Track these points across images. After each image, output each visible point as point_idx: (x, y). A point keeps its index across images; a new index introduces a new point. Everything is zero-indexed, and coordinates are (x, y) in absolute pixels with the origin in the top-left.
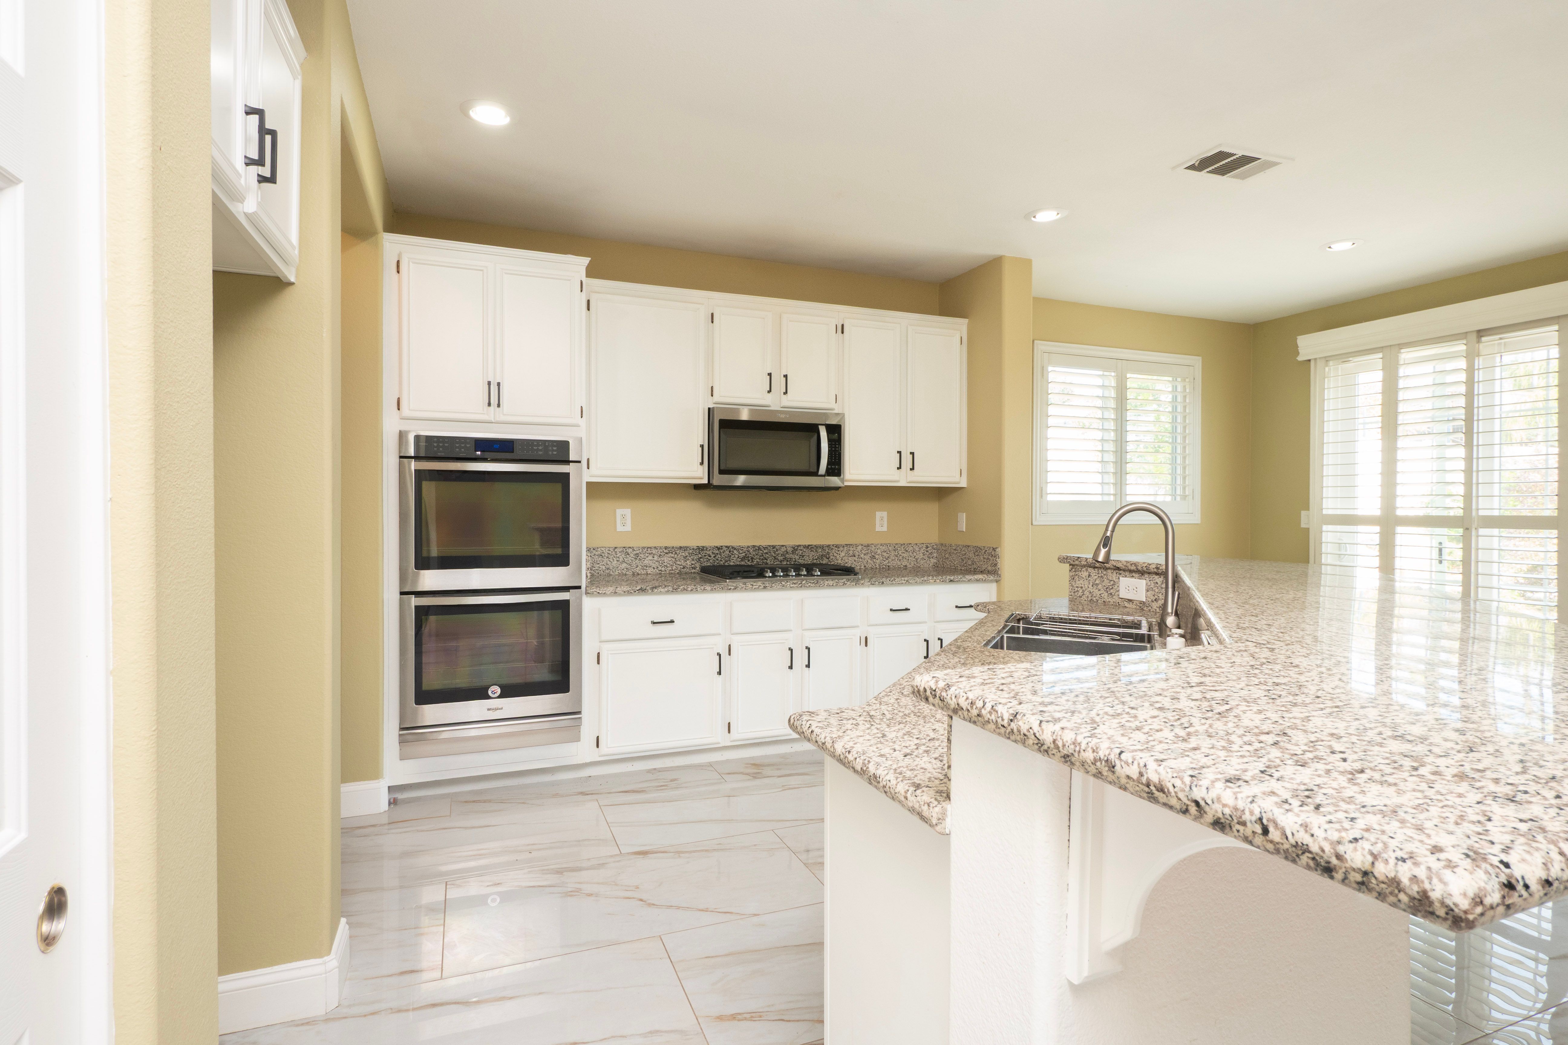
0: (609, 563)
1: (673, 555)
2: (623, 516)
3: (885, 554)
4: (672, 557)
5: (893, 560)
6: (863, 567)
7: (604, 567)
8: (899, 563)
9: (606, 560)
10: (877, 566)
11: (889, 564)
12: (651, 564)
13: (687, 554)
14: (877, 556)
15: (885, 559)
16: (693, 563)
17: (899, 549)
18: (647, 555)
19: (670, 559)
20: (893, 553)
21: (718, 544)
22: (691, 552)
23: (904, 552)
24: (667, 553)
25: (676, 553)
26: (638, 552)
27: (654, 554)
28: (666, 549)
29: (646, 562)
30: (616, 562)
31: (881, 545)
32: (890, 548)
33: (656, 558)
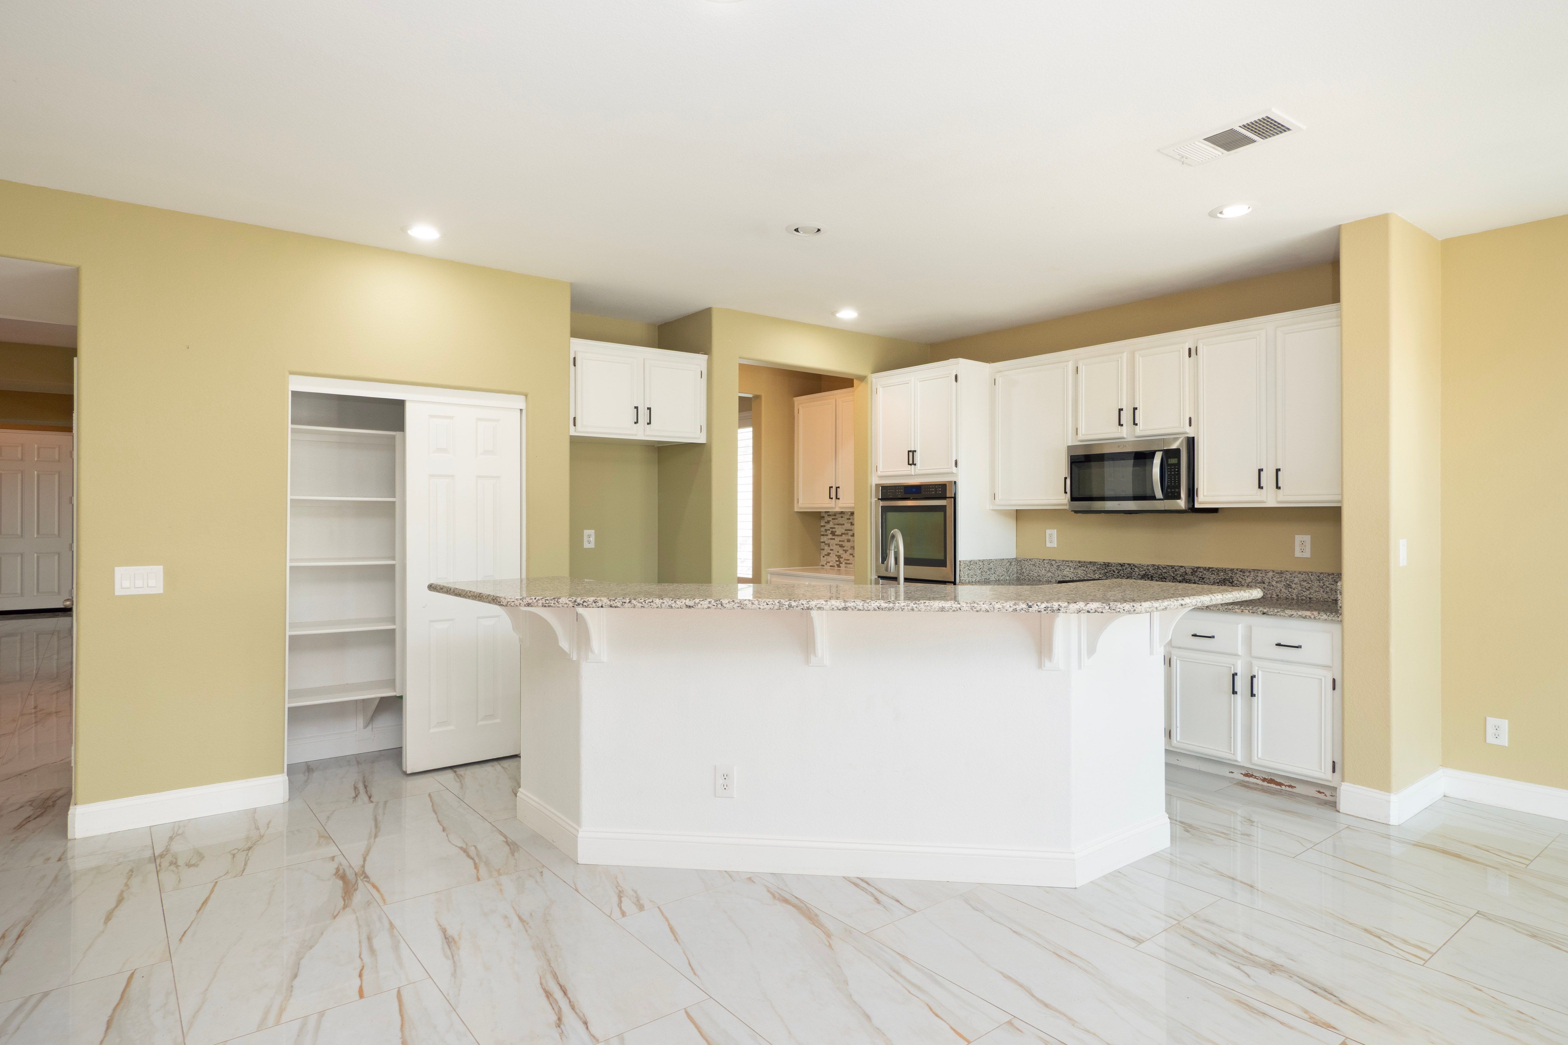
0: (1039, 571)
1: (1084, 569)
2: (1051, 535)
3: (1305, 584)
4: (1084, 570)
5: (1316, 591)
6: (1274, 596)
7: (1036, 574)
8: (1326, 596)
9: (1037, 568)
10: (1294, 596)
11: (1311, 596)
12: (1069, 575)
13: (1096, 569)
14: (1294, 586)
15: (1304, 590)
16: (1101, 576)
17: (1324, 579)
18: (1065, 567)
19: (1082, 572)
20: (1316, 584)
21: (1122, 562)
22: (1098, 567)
23: (1333, 583)
24: (1080, 567)
25: (1087, 567)
26: (1059, 564)
27: (1070, 567)
28: (1079, 563)
29: (1065, 572)
30: (1044, 571)
31: (1300, 573)
32: (1312, 577)
33: (1072, 569)
